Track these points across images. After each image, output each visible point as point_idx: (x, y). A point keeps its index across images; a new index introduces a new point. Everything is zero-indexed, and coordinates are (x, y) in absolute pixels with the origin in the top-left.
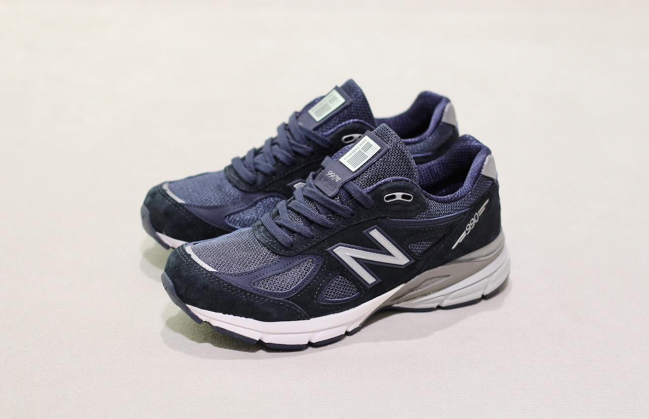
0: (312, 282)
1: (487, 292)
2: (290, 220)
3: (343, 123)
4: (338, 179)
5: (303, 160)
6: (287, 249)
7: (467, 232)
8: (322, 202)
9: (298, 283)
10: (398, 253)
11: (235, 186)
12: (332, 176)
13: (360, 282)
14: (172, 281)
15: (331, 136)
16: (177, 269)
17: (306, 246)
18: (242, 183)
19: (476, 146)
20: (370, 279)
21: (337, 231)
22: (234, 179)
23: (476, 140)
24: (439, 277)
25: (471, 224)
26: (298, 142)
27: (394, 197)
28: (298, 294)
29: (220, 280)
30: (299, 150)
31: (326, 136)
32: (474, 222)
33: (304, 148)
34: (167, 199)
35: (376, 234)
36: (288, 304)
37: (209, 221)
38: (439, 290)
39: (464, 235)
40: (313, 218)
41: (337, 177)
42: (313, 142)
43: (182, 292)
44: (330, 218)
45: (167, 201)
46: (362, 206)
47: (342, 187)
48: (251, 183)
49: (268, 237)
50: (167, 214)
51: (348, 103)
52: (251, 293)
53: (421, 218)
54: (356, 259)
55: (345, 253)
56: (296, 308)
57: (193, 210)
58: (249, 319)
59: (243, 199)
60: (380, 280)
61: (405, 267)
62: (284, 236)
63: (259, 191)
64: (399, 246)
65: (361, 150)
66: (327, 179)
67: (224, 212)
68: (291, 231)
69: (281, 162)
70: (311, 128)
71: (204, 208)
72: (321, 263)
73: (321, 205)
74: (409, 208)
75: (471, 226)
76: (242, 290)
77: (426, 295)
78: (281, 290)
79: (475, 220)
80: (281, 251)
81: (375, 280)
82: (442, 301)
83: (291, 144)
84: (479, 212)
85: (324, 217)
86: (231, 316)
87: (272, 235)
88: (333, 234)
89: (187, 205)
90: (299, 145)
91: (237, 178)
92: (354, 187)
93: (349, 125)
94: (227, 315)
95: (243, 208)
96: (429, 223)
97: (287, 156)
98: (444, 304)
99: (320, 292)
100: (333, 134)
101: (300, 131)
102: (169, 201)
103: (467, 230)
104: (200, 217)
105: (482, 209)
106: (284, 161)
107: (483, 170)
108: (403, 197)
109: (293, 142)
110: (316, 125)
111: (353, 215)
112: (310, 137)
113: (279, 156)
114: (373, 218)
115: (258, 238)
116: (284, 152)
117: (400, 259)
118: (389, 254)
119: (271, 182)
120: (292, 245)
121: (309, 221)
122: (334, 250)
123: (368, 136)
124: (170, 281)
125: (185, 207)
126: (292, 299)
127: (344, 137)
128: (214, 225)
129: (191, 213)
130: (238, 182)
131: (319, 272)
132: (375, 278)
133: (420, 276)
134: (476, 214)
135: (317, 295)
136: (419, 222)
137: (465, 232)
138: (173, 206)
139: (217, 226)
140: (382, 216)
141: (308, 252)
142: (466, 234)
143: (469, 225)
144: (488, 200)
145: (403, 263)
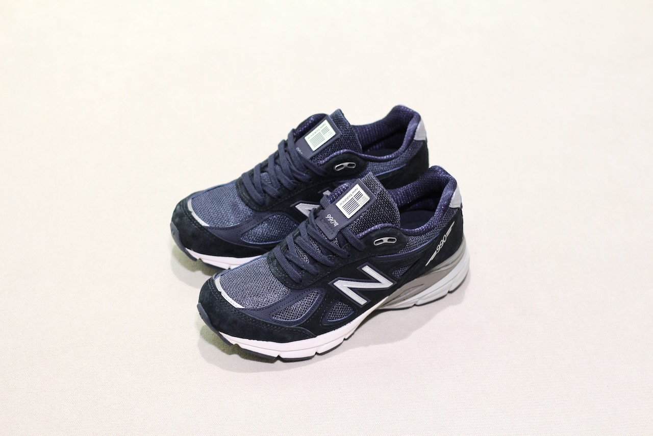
0: (318, 309)
1: (452, 289)
2: (297, 256)
3: (335, 154)
4: (336, 224)
5: (302, 185)
6: (297, 284)
8: (323, 244)
9: (307, 311)
10: (384, 280)
11: (247, 205)
12: (330, 220)
13: (354, 304)
14: (207, 314)
15: (325, 166)
16: (211, 305)
17: (313, 281)
18: (252, 203)
19: (444, 177)
20: (362, 301)
21: (336, 269)
22: (245, 198)
23: (444, 171)
24: (415, 287)
25: (441, 244)
26: (298, 169)
27: (382, 241)
28: (307, 320)
29: (246, 316)
30: (299, 177)
31: (321, 165)
32: (443, 243)
33: (303, 175)
34: (193, 223)
35: (367, 269)
36: (300, 329)
37: (229, 240)
38: (415, 295)
39: (435, 253)
40: (317, 258)
41: (335, 222)
42: (311, 170)
43: (216, 324)
44: (331, 257)
45: (193, 225)
46: (356, 249)
47: (340, 232)
48: (260, 204)
49: (281, 271)
50: (194, 236)
51: (338, 136)
52: (271, 324)
53: (403, 253)
54: (351, 289)
55: (343, 285)
56: (306, 331)
57: (216, 233)
58: (269, 342)
59: (254, 216)
60: (370, 300)
61: (389, 288)
62: (294, 273)
63: (267, 210)
64: (385, 275)
65: (354, 198)
66: (327, 221)
67: (240, 231)
68: (300, 269)
69: (284, 187)
70: (308, 157)
71: (224, 229)
72: (324, 294)
73: (323, 246)
74: (394, 247)
75: (441, 246)
76: (264, 323)
77: (404, 300)
78: (294, 319)
79: (443, 241)
80: (292, 285)
81: (366, 301)
82: (417, 302)
83: (292, 171)
84: (447, 234)
85: (326, 257)
86: (256, 341)
87: (284, 270)
88: (333, 271)
89: (210, 228)
90: (299, 172)
91: (248, 198)
92: (349, 233)
93: (340, 156)
94: (252, 340)
95: (255, 225)
96: (409, 255)
97: (289, 183)
98: (419, 303)
99: (323, 316)
100: (327, 164)
101: (299, 159)
102: (195, 224)
103: (437, 250)
104: (221, 238)
105: (450, 230)
106: (287, 187)
107: (450, 204)
108: (389, 240)
109: (294, 168)
110: (312, 154)
111: (349, 256)
112: (308, 166)
113: (283, 181)
114: (364, 258)
115: (273, 272)
116: (287, 178)
117: (385, 283)
118: (377, 282)
119: (277, 203)
120: (301, 281)
121: (313, 260)
122: (334, 284)
123: (359, 184)
124: (206, 314)
125: (209, 230)
126: (302, 325)
127: (337, 166)
128: (232, 243)
129: (213, 235)
130: (249, 201)
131: (323, 301)
133: (400, 289)
134: (445, 235)
135: (322, 320)
136: (400, 256)
138: (199, 230)
139: (236, 244)
140: (372, 255)
141: (313, 286)
142: (437, 253)
143: (439, 245)
144: (454, 222)
145: (388, 286)
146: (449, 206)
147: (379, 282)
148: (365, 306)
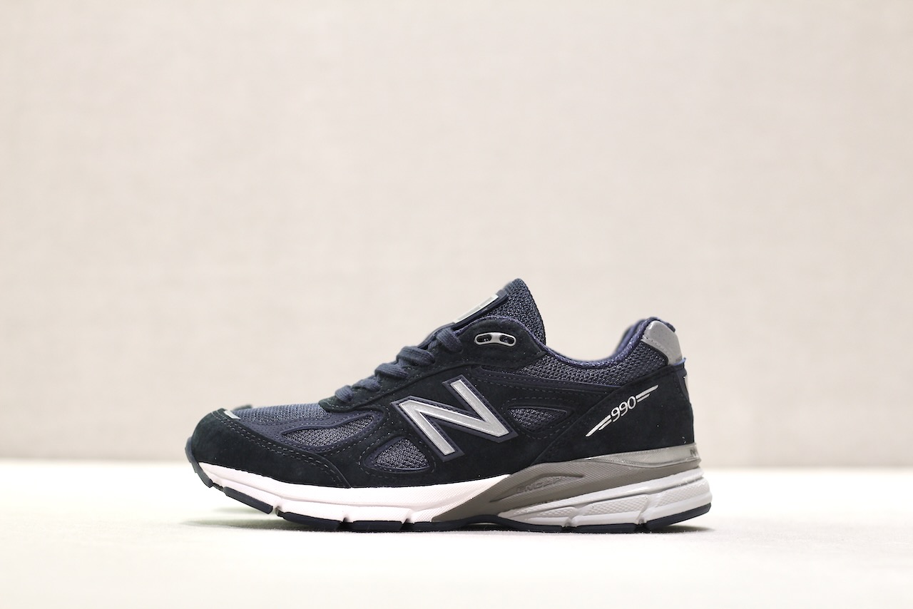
0: (361, 439)
1: (648, 517)
6: (342, 404)
7: (612, 418)
10: (490, 417)
13: (431, 450)
17: (367, 399)
20: (446, 448)
21: (410, 382)
25: (621, 409)
27: (489, 337)
28: (336, 450)
29: (239, 425)
32: (626, 407)
35: (460, 387)
36: (320, 459)
38: (568, 498)
39: (607, 421)
46: (447, 349)
53: (531, 375)
55: (415, 409)
56: (330, 467)
58: (267, 477)
60: (461, 452)
61: (501, 440)
64: (492, 407)
72: (381, 421)
74: (510, 354)
75: (621, 412)
76: (263, 438)
77: (546, 502)
78: (317, 445)
79: (628, 405)
80: (334, 407)
81: (453, 451)
84: (637, 397)
86: (245, 473)
88: (404, 385)
96: (543, 383)
98: (575, 521)
99: (369, 453)
105: (644, 395)
107: (644, 337)
108: (502, 338)
111: (433, 362)
114: (458, 365)
117: (493, 426)
118: (477, 416)
120: (350, 399)
122: (402, 405)
126: (327, 455)
131: (374, 430)
132: (453, 447)
134: (632, 397)
135: (364, 456)
136: (525, 379)
137: (609, 417)
140: (470, 363)
141: (368, 407)
142: (611, 421)
143: (617, 409)
144: (657, 386)
145: (499, 435)
146: (642, 340)
147: (480, 418)
148: (451, 461)
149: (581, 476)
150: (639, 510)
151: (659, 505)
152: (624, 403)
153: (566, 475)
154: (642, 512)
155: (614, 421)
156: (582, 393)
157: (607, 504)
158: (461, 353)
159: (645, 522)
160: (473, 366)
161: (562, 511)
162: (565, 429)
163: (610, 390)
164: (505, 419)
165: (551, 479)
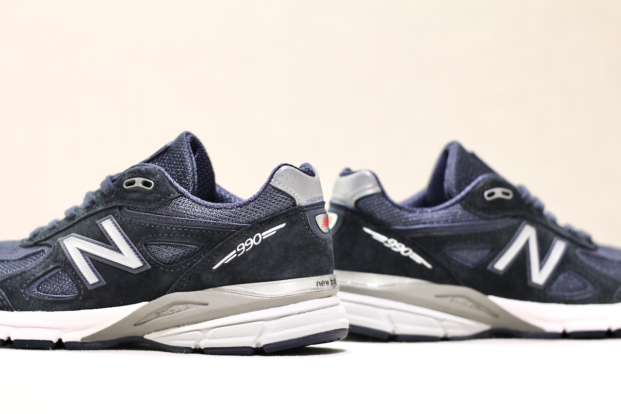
0: (29, 270)
7: (238, 253)
10: (128, 252)
13: (80, 280)
17: (45, 236)
20: (91, 278)
21: (75, 221)
25: (247, 245)
27: (134, 182)
28: (8, 279)
32: (251, 243)
35: (108, 226)
38: (197, 323)
39: (233, 255)
53: (165, 214)
55: (73, 244)
60: (105, 282)
61: (138, 272)
74: (148, 198)
75: (246, 248)
77: (179, 326)
79: (254, 241)
81: (98, 281)
82: (201, 340)
84: (264, 234)
88: (71, 224)
96: (174, 222)
98: (201, 344)
99: (32, 282)
105: (271, 232)
111: (94, 203)
114: (109, 206)
117: (130, 260)
122: (64, 240)
131: (41, 262)
132: (97, 277)
133: (167, 295)
134: (260, 234)
135: (28, 284)
136: (159, 218)
137: (235, 252)
140: (118, 204)
141: (44, 242)
142: (236, 255)
143: (242, 244)
144: (285, 224)
145: (134, 267)
146: (270, 183)
147: (120, 252)
148: (95, 289)
149: (207, 304)
150: (255, 335)
151: (274, 331)
152: (250, 239)
153: (194, 303)
154: (259, 336)
155: (239, 255)
156: (209, 230)
157: (227, 329)
158: (113, 196)
159: (262, 346)
160: (120, 208)
161: (190, 334)
162: (195, 262)
163: (238, 228)
164: (142, 254)
165: (181, 307)
